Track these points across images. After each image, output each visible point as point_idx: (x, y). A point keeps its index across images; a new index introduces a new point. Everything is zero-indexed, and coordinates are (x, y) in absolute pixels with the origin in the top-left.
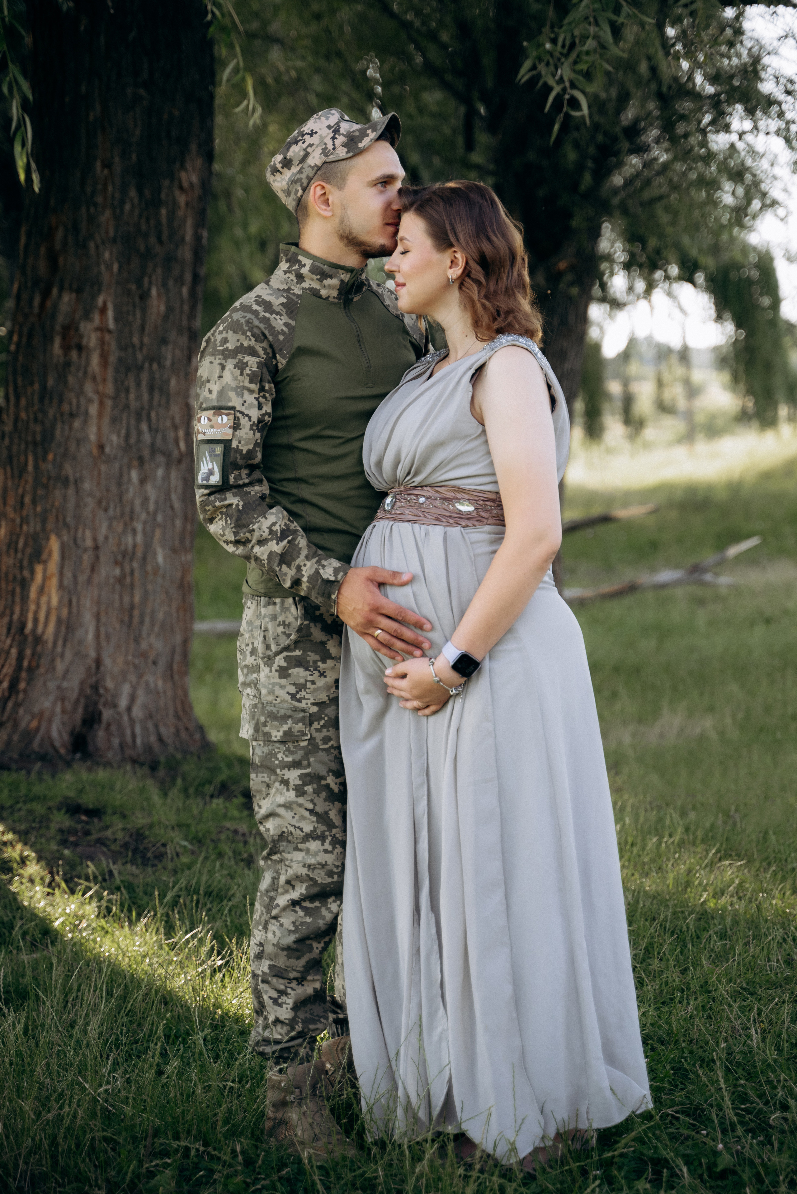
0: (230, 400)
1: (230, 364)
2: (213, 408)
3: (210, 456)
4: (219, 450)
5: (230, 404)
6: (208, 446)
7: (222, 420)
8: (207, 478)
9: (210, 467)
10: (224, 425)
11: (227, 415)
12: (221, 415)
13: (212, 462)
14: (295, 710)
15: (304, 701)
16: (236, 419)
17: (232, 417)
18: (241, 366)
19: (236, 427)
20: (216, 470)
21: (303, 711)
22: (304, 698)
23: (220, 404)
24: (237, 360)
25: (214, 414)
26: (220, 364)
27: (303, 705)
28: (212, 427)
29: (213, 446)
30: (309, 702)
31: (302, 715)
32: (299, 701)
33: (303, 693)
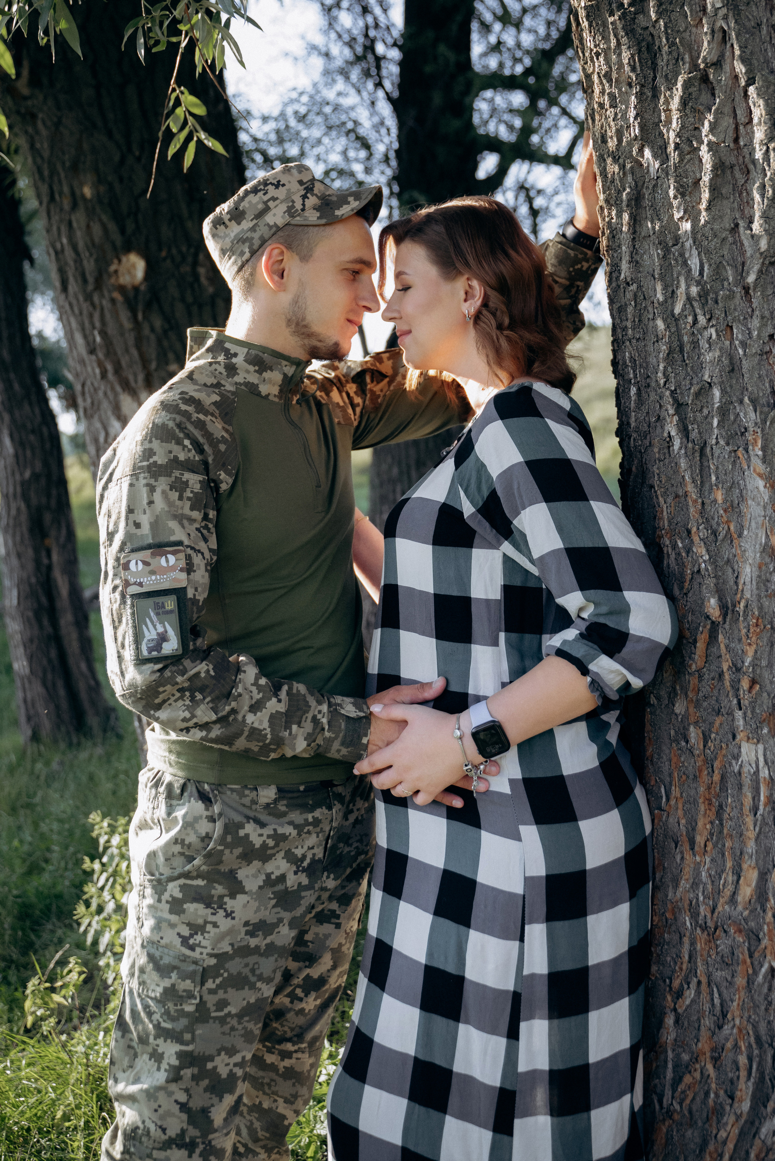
0: (173, 532)
1: (162, 484)
2: (149, 547)
3: (157, 614)
4: (170, 603)
5: (173, 538)
6: (150, 601)
7: (167, 561)
8: (158, 647)
9: (160, 629)
10: (172, 569)
11: (174, 553)
12: (165, 554)
13: (162, 622)
14: (184, 959)
15: (198, 950)
16: (188, 558)
17: (182, 556)
18: (179, 486)
19: (189, 569)
20: (172, 634)
21: (195, 962)
22: (199, 945)
23: (157, 540)
24: (173, 479)
25: (153, 555)
26: (147, 485)
27: (196, 954)
28: (153, 573)
29: (160, 600)
30: (205, 951)
31: (192, 967)
32: (192, 948)
33: (199, 938)
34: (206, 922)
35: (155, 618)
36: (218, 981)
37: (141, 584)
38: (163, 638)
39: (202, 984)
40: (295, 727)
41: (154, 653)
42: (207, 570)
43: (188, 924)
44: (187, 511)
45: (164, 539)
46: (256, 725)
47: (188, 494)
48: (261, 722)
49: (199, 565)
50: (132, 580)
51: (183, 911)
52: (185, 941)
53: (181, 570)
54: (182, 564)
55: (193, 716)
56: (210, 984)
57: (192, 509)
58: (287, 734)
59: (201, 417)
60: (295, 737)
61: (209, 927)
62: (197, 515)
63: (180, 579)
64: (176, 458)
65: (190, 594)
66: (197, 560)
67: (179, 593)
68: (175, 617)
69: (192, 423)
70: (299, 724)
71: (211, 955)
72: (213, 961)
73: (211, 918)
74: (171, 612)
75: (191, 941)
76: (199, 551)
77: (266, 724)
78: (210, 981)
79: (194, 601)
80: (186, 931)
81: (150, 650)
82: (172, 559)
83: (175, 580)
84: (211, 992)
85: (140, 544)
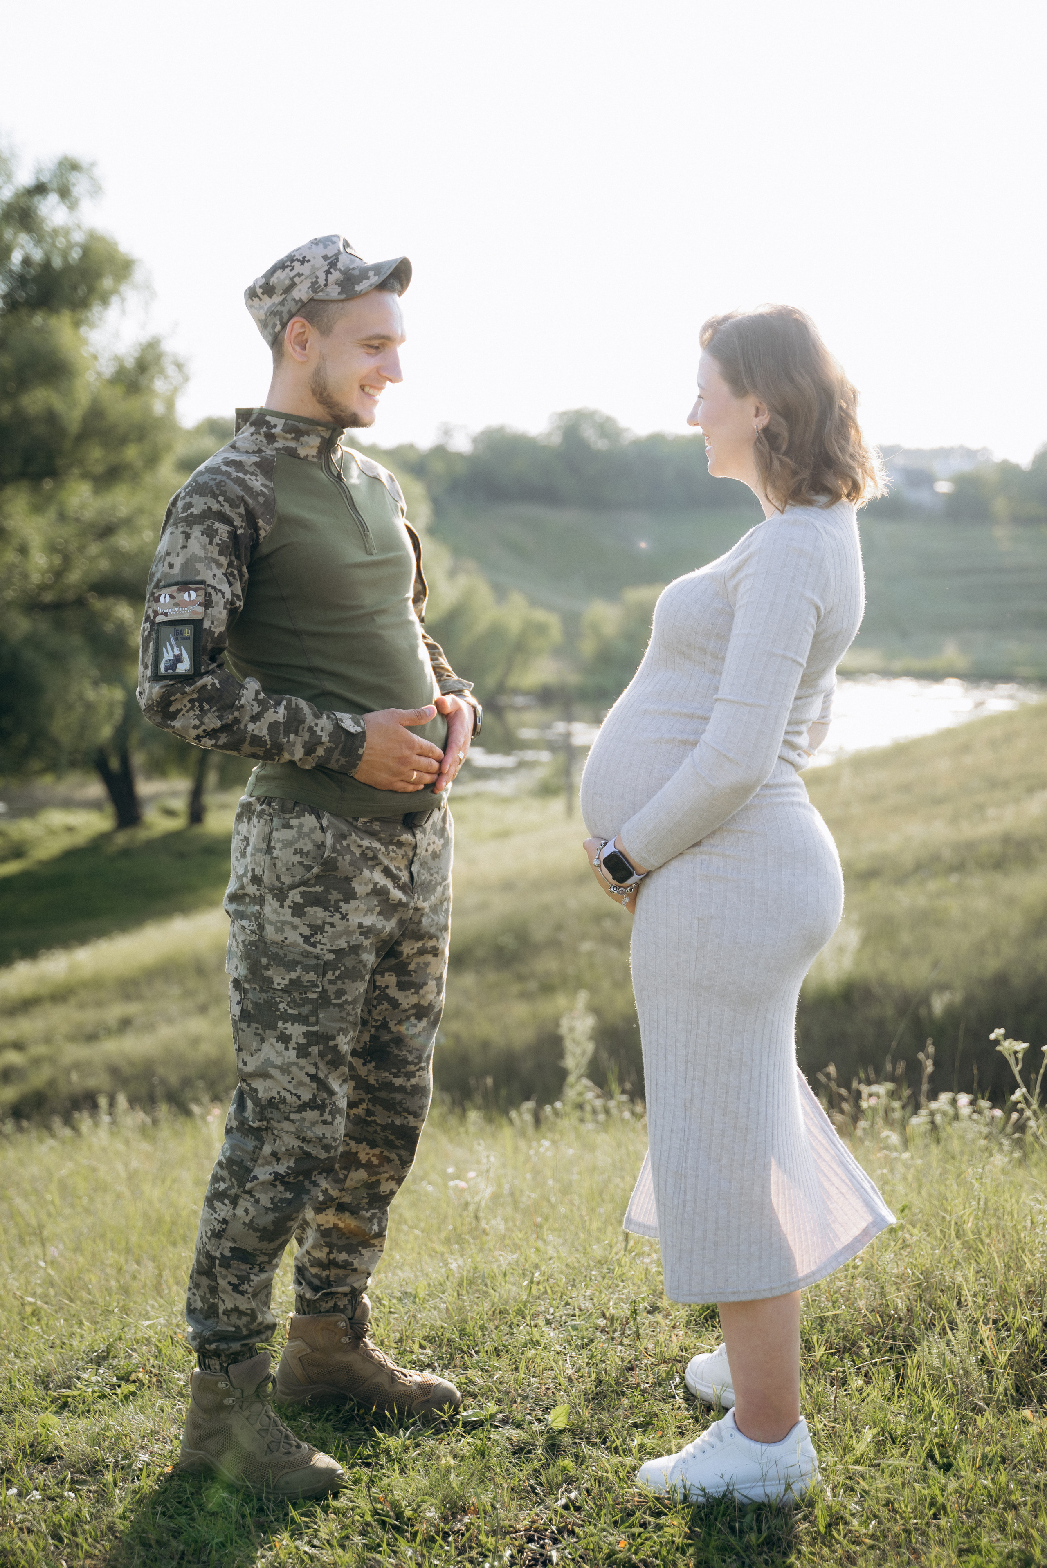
34: (324, 923)
35: (173, 643)
36: (337, 973)
37: (166, 614)
38: (178, 659)
39: (324, 976)
40: (292, 736)
41: (170, 671)
42: (225, 608)
43: (309, 926)
44: (216, 556)
45: (189, 578)
46: (256, 733)
47: (217, 540)
48: (261, 729)
49: (217, 603)
50: (160, 611)
51: (305, 914)
52: (306, 939)
53: (200, 605)
54: (201, 599)
55: (202, 723)
56: (330, 976)
57: (220, 554)
58: (285, 740)
59: (241, 475)
60: (294, 744)
61: (327, 927)
62: (224, 560)
63: (198, 611)
64: (209, 508)
65: (206, 625)
66: (216, 598)
67: (196, 624)
68: (190, 643)
69: (232, 480)
70: (297, 734)
71: (330, 951)
72: (331, 956)
73: (329, 920)
74: (188, 638)
75: (312, 940)
76: (220, 591)
77: (265, 732)
78: (330, 973)
79: (210, 632)
80: (307, 931)
81: (167, 668)
82: (193, 594)
83: (195, 612)
84: (331, 982)
85: (173, 581)
